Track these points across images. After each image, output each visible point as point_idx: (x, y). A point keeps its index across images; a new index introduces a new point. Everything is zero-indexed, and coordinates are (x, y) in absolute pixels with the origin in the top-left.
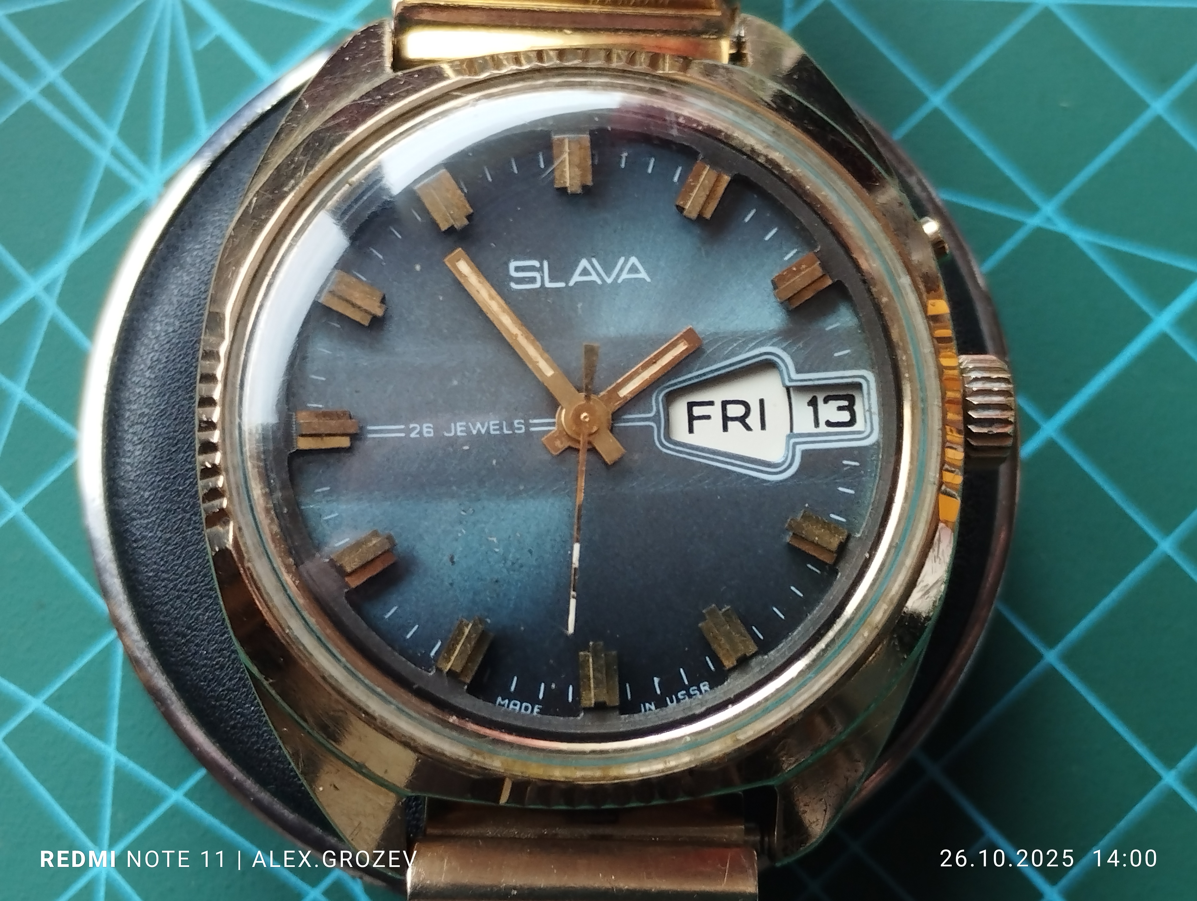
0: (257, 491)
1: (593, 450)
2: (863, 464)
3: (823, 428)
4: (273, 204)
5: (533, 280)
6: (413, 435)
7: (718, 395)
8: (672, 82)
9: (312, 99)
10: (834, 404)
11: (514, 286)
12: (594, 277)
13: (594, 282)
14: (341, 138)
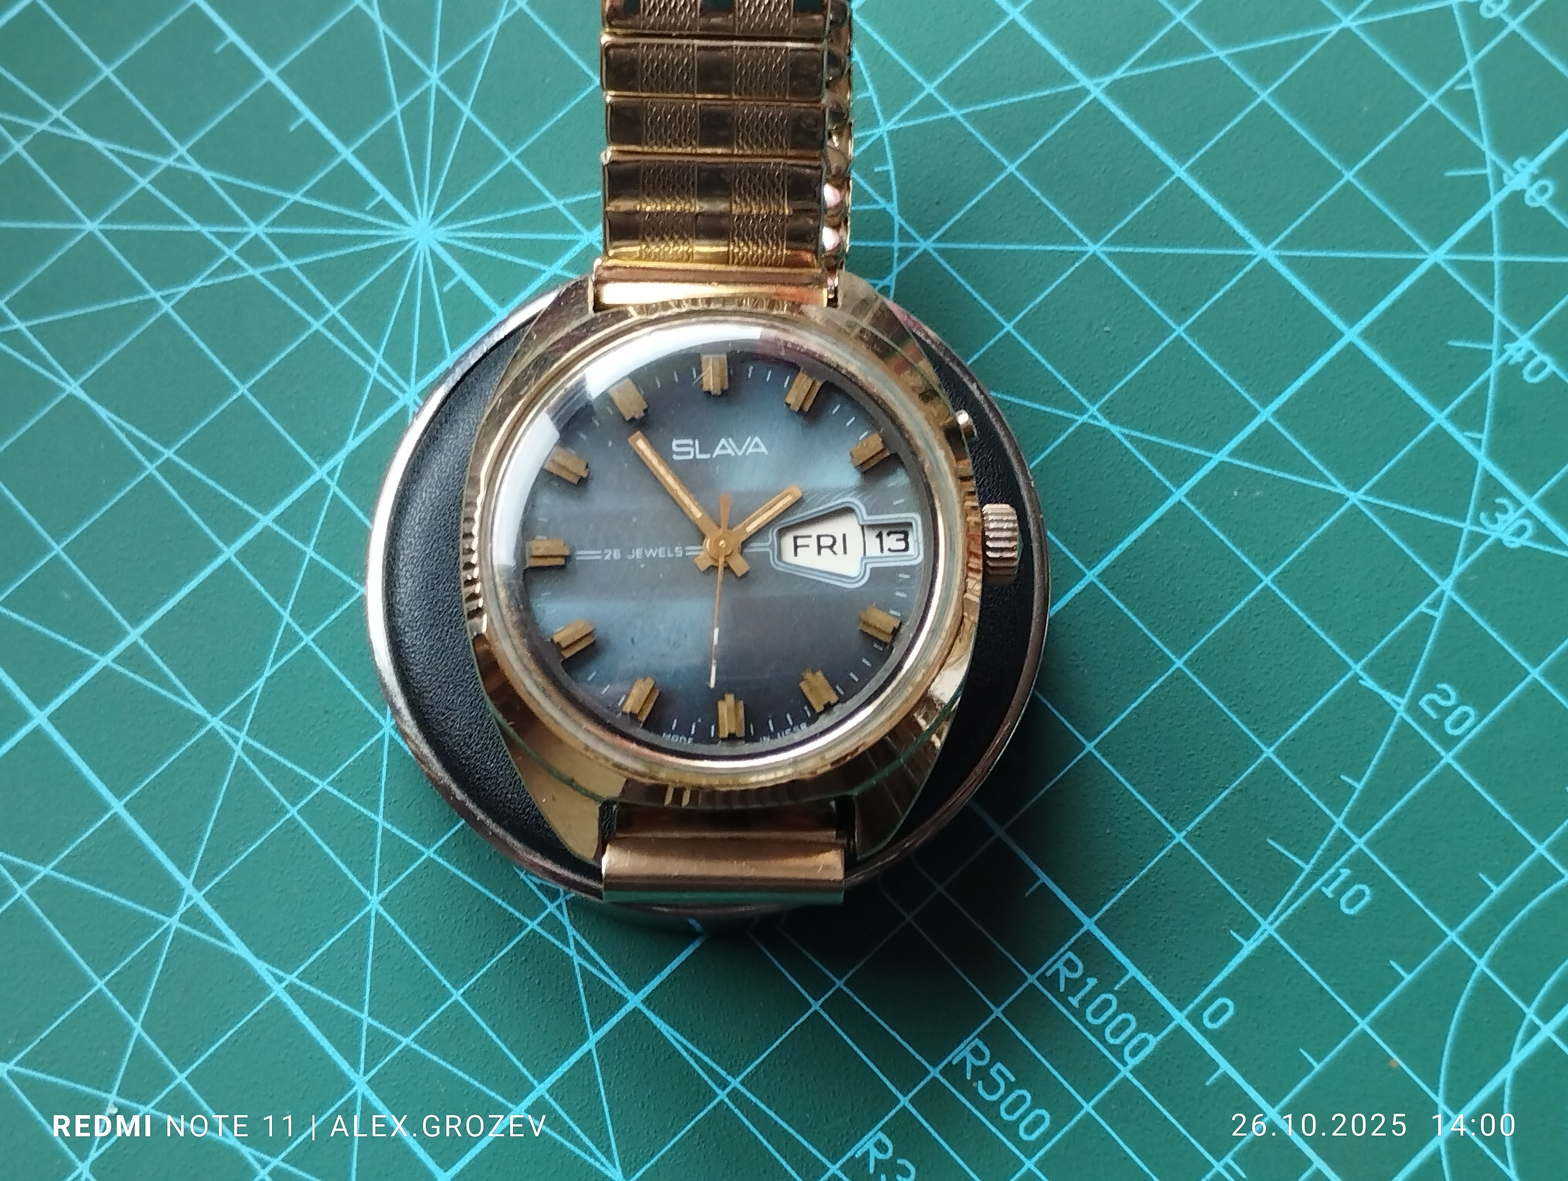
0: (502, 594)
1: (727, 568)
2: (913, 577)
3: (886, 552)
4: (513, 404)
5: (688, 453)
6: (607, 557)
7: (815, 530)
8: (783, 319)
9: (538, 332)
10: (894, 537)
11: (675, 457)
12: (729, 451)
13: (729, 455)
14: (559, 358)
